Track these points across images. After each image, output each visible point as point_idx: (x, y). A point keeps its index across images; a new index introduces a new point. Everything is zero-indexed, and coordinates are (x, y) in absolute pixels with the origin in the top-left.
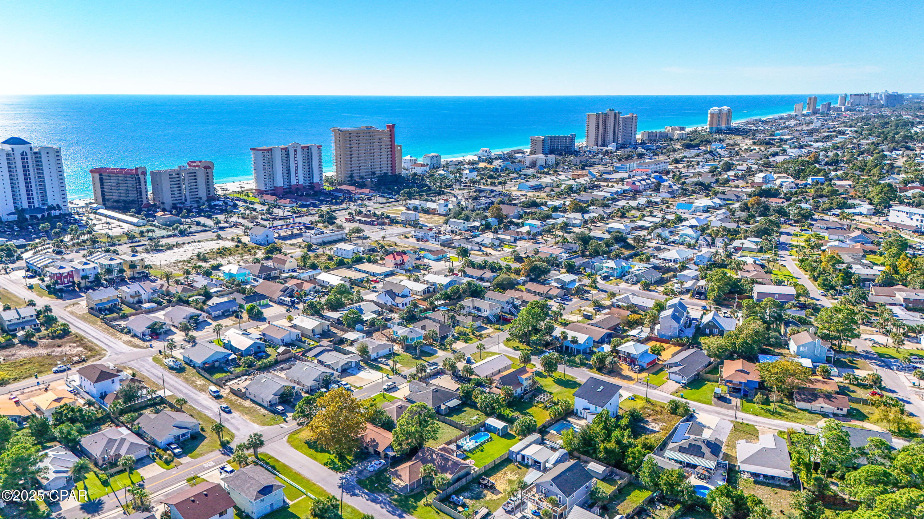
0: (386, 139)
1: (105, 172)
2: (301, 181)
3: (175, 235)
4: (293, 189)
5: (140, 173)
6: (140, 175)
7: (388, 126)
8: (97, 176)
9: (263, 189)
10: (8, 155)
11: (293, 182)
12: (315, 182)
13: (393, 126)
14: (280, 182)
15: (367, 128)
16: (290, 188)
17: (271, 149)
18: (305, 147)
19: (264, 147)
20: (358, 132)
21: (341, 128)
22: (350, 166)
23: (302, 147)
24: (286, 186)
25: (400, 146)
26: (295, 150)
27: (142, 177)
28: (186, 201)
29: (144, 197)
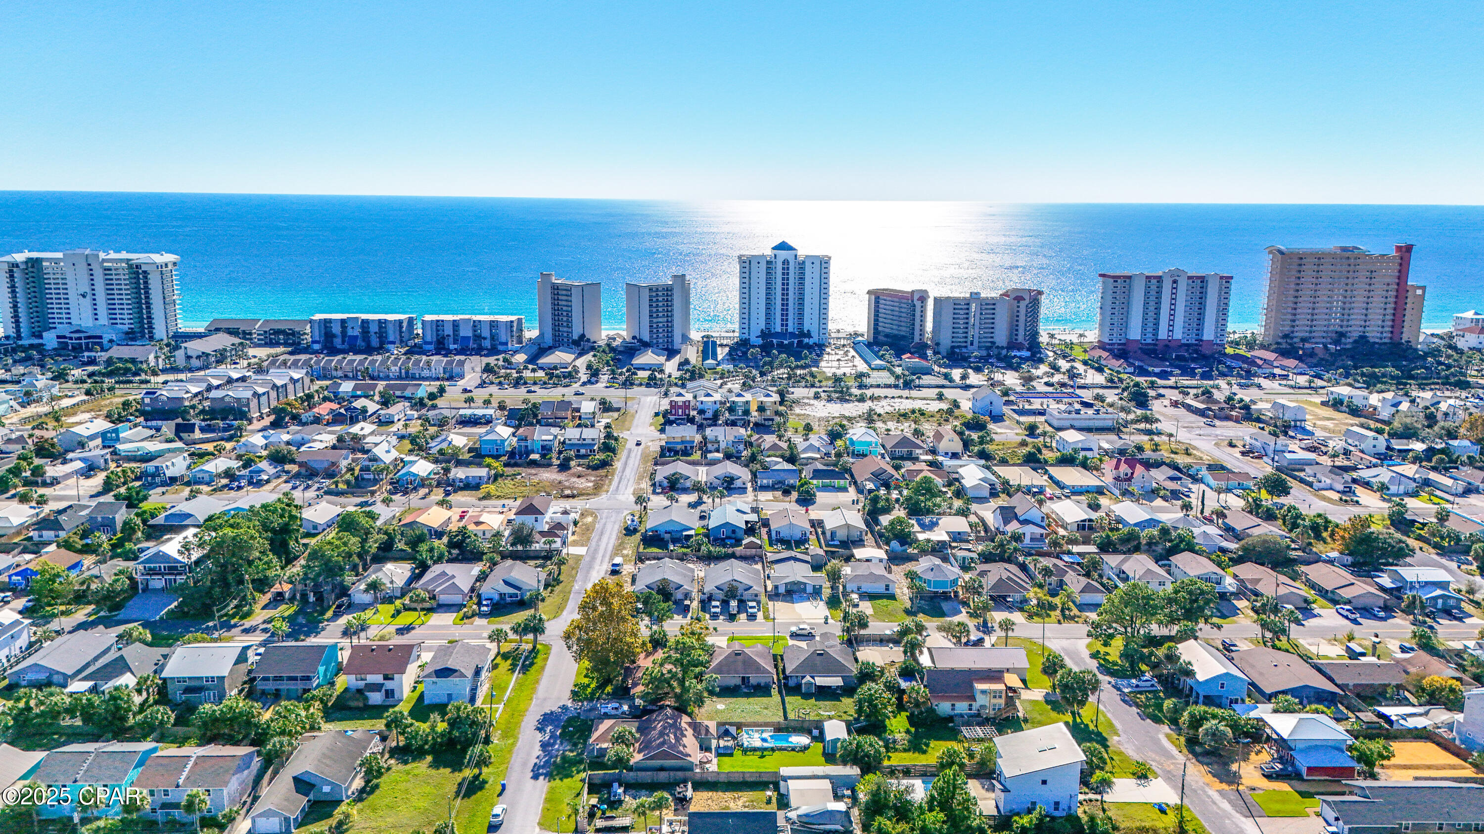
0: (1390, 273)
1: (884, 294)
2: (1178, 334)
3: (896, 387)
4: (1159, 347)
5: (916, 297)
6: (915, 302)
7: (1399, 249)
8: (873, 297)
9: (1107, 341)
10: (768, 262)
11: (1163, 334)
12: (1205, 338)
13: (1409, 249)
14: (1135, 333)
15: (1344, 249)
16: (1155, 345)
17: (1130, 277)
18: (1198, 277)
19: (1118, 273)
20: (1319, 257)
21: (1282, 248)
22: (1290, 317)
23: (1189, 278)
24: (1149, 341)
25: (1423, 288)
26: (1175, 282)
27: (918, 304)
28: (972, 344)
29: (917, 333)
